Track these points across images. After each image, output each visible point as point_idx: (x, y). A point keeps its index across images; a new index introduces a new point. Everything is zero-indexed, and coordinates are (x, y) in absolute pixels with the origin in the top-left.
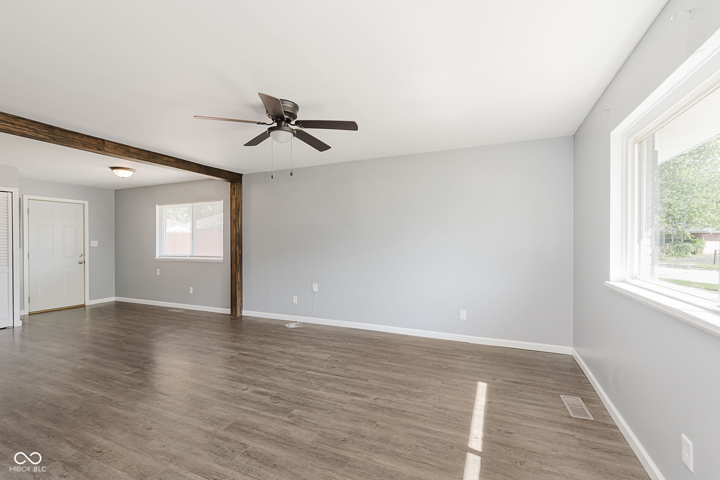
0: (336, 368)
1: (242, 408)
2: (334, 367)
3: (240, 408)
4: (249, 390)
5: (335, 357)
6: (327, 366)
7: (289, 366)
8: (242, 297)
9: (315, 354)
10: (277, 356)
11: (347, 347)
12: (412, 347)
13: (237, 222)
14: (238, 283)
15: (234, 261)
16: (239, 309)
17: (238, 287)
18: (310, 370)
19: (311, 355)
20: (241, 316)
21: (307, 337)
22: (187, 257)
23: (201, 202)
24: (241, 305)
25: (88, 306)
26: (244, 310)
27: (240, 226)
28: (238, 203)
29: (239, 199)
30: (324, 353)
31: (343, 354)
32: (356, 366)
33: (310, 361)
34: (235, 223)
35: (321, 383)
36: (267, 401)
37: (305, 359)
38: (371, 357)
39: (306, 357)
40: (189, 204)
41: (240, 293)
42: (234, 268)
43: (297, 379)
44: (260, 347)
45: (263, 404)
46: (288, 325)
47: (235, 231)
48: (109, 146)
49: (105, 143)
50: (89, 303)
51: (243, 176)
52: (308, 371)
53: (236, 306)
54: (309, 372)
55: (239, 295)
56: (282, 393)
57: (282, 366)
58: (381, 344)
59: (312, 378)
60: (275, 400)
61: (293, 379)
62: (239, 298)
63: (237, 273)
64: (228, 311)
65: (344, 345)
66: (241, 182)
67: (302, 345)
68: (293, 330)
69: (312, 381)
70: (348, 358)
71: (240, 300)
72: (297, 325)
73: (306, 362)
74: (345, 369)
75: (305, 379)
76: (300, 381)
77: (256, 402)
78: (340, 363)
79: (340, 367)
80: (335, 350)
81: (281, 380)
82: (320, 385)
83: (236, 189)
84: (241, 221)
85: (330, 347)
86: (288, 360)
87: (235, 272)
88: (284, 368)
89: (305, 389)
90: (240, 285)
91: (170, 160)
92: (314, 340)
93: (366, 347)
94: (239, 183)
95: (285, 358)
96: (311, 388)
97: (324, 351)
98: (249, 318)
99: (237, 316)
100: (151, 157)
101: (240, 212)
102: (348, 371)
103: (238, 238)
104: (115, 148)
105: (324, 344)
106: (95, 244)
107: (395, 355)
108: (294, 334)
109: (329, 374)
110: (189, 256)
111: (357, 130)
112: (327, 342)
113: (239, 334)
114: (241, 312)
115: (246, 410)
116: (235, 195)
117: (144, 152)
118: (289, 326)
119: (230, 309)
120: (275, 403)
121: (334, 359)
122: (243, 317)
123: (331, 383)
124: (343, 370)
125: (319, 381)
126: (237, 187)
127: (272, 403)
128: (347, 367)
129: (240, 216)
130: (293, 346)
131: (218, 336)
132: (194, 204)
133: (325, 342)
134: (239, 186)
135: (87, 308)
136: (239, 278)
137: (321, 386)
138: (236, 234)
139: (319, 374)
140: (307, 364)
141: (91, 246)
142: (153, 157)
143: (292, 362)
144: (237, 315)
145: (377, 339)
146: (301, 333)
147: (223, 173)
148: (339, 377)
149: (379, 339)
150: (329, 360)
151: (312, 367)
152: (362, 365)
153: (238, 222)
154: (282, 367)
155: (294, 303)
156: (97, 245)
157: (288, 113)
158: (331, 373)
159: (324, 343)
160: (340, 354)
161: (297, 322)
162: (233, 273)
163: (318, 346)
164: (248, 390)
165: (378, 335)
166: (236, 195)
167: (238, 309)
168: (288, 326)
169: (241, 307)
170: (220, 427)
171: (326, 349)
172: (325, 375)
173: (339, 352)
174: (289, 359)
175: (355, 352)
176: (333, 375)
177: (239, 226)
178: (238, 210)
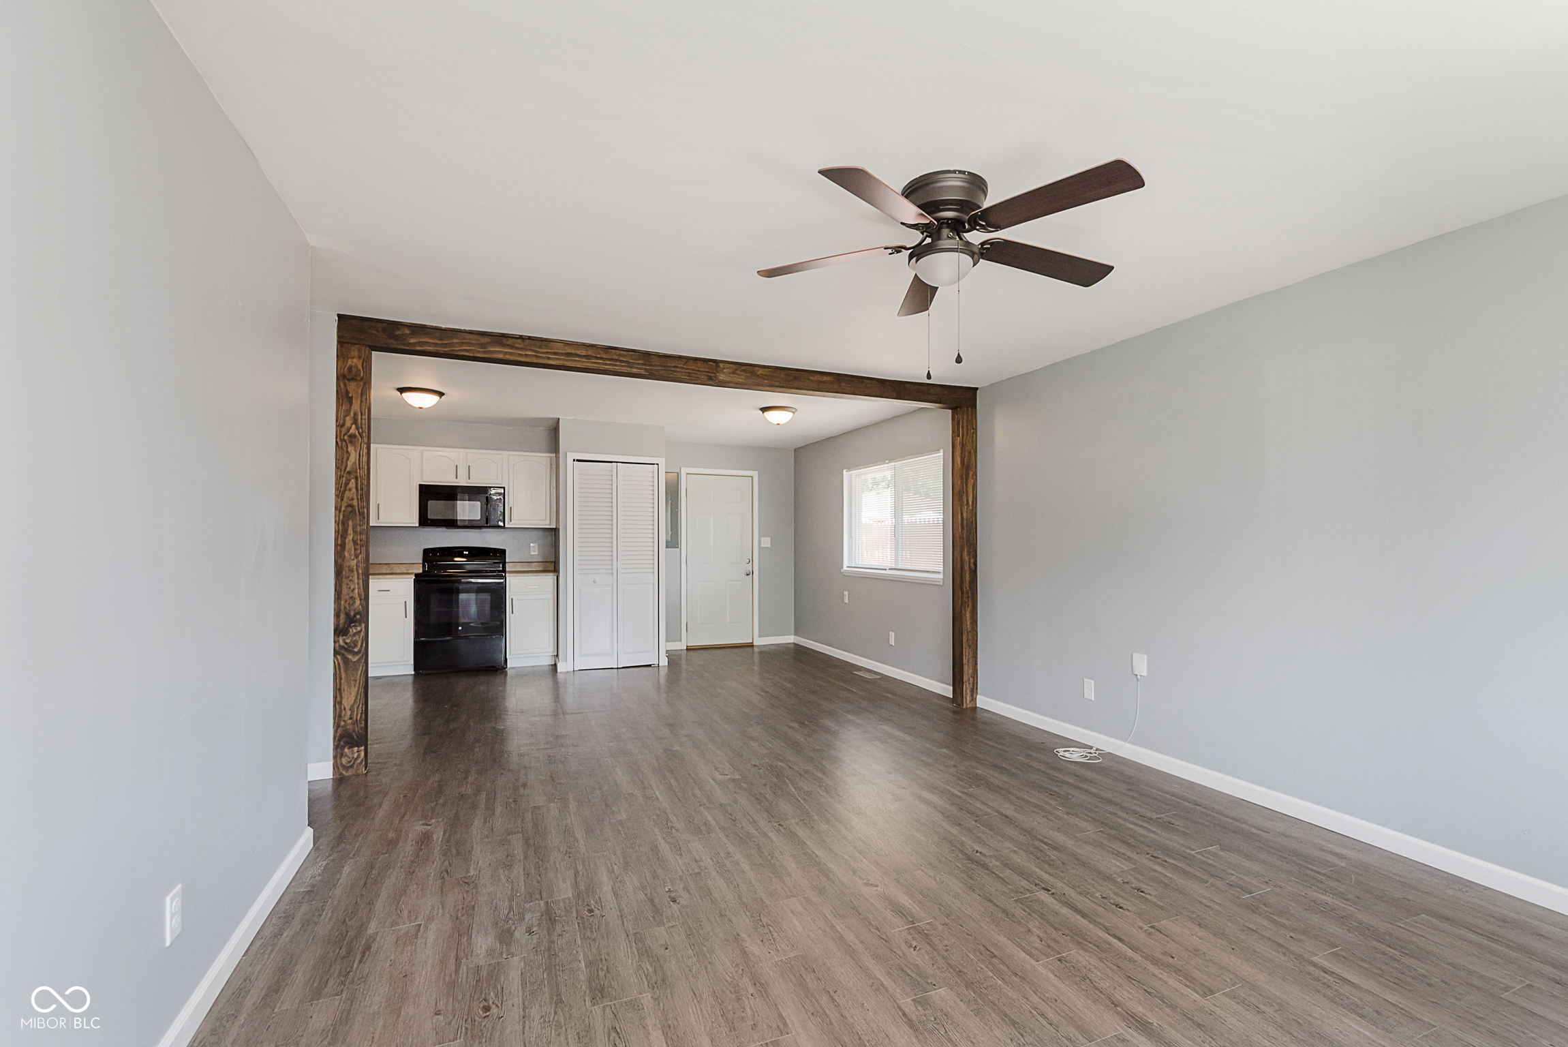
0: (1126, 912)
1: (838, 928)
2: (1121, 908)
3: (832, 927)
4: (879, 888)
5: (1141, 878)
6: (1103, 898)
7: (1001, 862)
8: (976, 664)
9: (1088, 848)
10: (988, 826)
11: (1199, 856)
12: (1473, 937)
13: (965, 497)
14: (968, 633)
15: (958, 581)
16: (968, 692)
17: (967, 640)
18: (1049, 891)
19: (1075, 848)
20: (975, 709)
21: (1094, 795)
22: (886, 570)
23: (907, 457)
24: (973, 683)
25: (758, 646)
26: (981, 695)
27: (971, 503)
28: (967, 454)
29: (968, 444)
30: (1118, 854)
31: (1174, 877)
32: (1197, 929)
33: (1063, 863)
34: (961, 498)
35: (1054, 940)
36: (896, 935)
37: (1053, 854)
38: (1267, 918)
39: (1060, 851)
40: (891, 464)
41: (970, 656)
42: (958, 598)
43: (998, 904)
44: (966, 791)
45: (885, 937)
46: (1065, 751)
47: (960, 517)
48: (725, 371)
49: (719, 367)
50: (759, 642)
51: (978, 391)
52: (1042, 892)
53: (963, 682)
54: (1043, 896)
55: (968, 659)
56: (940, 927)
57: (984, 855)
58: (1334, 884)
59: (1042, 916)
60: (914, 938)
61: (990, 901)
62: (968, 665)
63: (965, 610)
64: (947, 690)
65: (1193, 850)
66: (975, 406)
67: (1068, 813)
68: (1072, 767)
69: (1034, 924)
70: (1181, 892)
71: (970, 671)
72: (1086, 756)
73: (1050, 863)
74: (1152, 927)
75: (1019, 912)
76: (1005, 911)
77: (873, 926)
78: (1147, 899)
79: (1139, 915)
80: (1155, 855)
81: (959, 891)
82: (1049, 947)
83: (963, 423)
84: (973, 493)
85: (1143, 843)
86: (1007, 844)
87: (960, 607)
88: (987, 861)
89: (1003, 939)
90: (970, 637)
91: (825, 378)
92: (1111, 808)
93: (1266, 879)
94: (970, 409)
95: (1003, 836)
96: (1019, 946)
97: (1118, 847)
98: (985, 715)
99: (964, 707)
100: (792, 378)
101: (971, 473)
102: (1158, 933)
103: (967, 531)
104: (734, 373)
105: (1129, 829)
106: (767, 543)
107: (1375, 943)
108: (1066, 778)
109: (1095, 922)
110: (890, 569)
111: (1144, 185)
112: (1145, 824)
113: (943, 748)
114: (974, 699)
115: (841, 938)
116: (959, 436)
117: (779, 372)
118: (1067, 754)
119: (952, 688)
120: (910, 946)
121: (1136, 884)
122: (978, 709)
123: (1081, 952)
124: (1146, 927)
125: (1054, 934)
126: (965, 417)
127: (903, 946)
128: (1164, 923)
129: (971, 482)
130: (1043, 810)
131: (903, 741)
132: (896, 463)
133: (1140, 822)
134: (968, 415)
135: (756, 650)
136: (968, 622)
137: (1049, 951)
138: (962, 522)
139: (1065, 911)
140: (1051, 870)
141: (762, 546)
142: (796, 378)
143: (1015, 852)
144: (964, 704)
145: (1325, 864)
146: (1085, 780)
147: (932, 391)
148: (1120, 944)
149: (1335, 865)
150: (1119, 880)
151: (1059, 884)
152: (1219, 933)
153: (967, 496)
154: (983, 858)
155: (1085, 697)
156: (769, 546)
157: (951, 204)
158: (1101, 921)
159: (1131, 826)
160: (1164, 871)
161: (1091, 748)
162: (957, 610)
163: (1111, 828)
164: (875, 888)
165: (1338, 850)
166: (963, 436)
167: (966, 691)
168: (1061, 754)
169: (973, 686)
170: (772, 952)
171: (1128, 844)
172: (1084, 922)
173: (1164, 867)
174: (1012, 840)
175: (1218, 883)
176: (1107, 930)
177: (968, 503)
178: (968, 469)
